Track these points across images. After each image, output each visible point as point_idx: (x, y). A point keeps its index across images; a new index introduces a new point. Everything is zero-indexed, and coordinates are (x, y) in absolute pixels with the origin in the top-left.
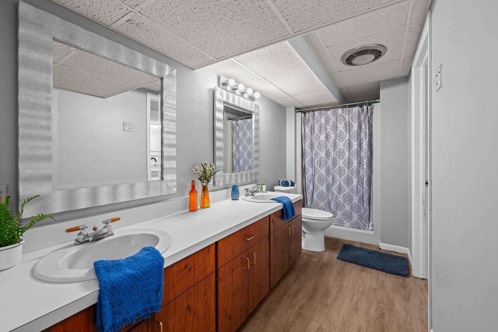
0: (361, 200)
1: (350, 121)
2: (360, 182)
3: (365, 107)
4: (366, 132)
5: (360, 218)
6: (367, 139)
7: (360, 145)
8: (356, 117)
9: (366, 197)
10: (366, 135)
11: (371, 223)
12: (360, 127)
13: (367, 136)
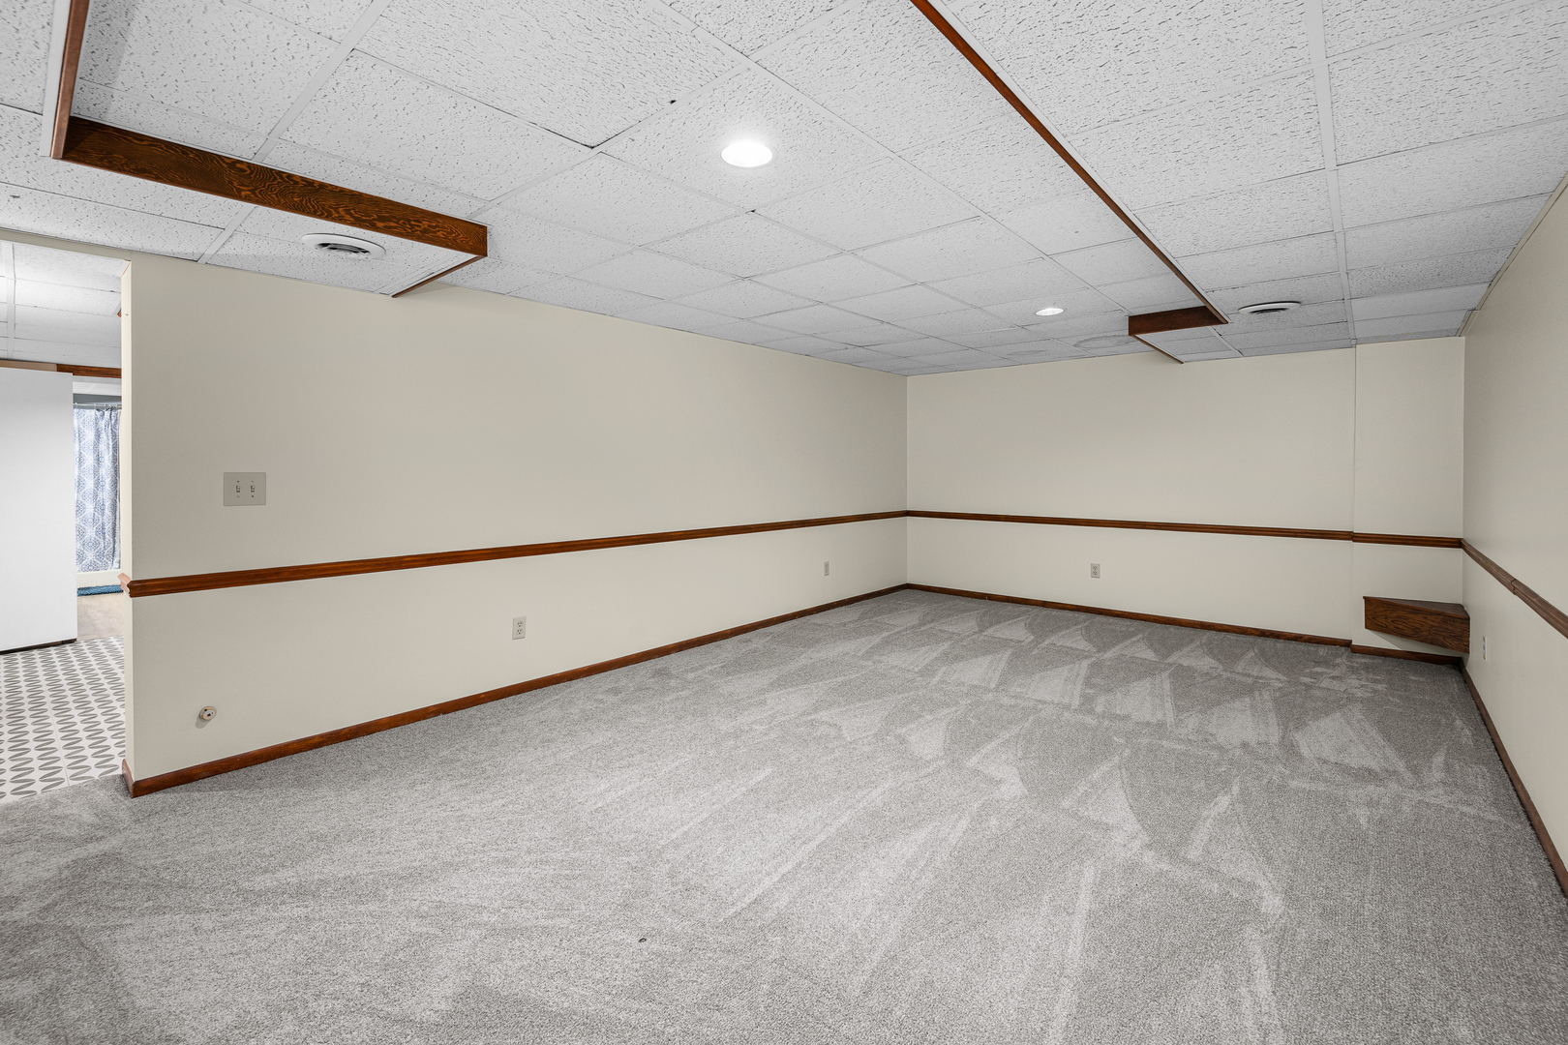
0: (101, 531)
1: (81, 426)
2: (99, 507)
3: (107, 413)
4: (108, 444)
5: (100, 555)
6: (111, 453)
7: (98, 460)
8: (91, 423)
9: (108, 527)
10: (108, 447)
11: (116, 559)
12: (98, 436)
13: (111, 449)
